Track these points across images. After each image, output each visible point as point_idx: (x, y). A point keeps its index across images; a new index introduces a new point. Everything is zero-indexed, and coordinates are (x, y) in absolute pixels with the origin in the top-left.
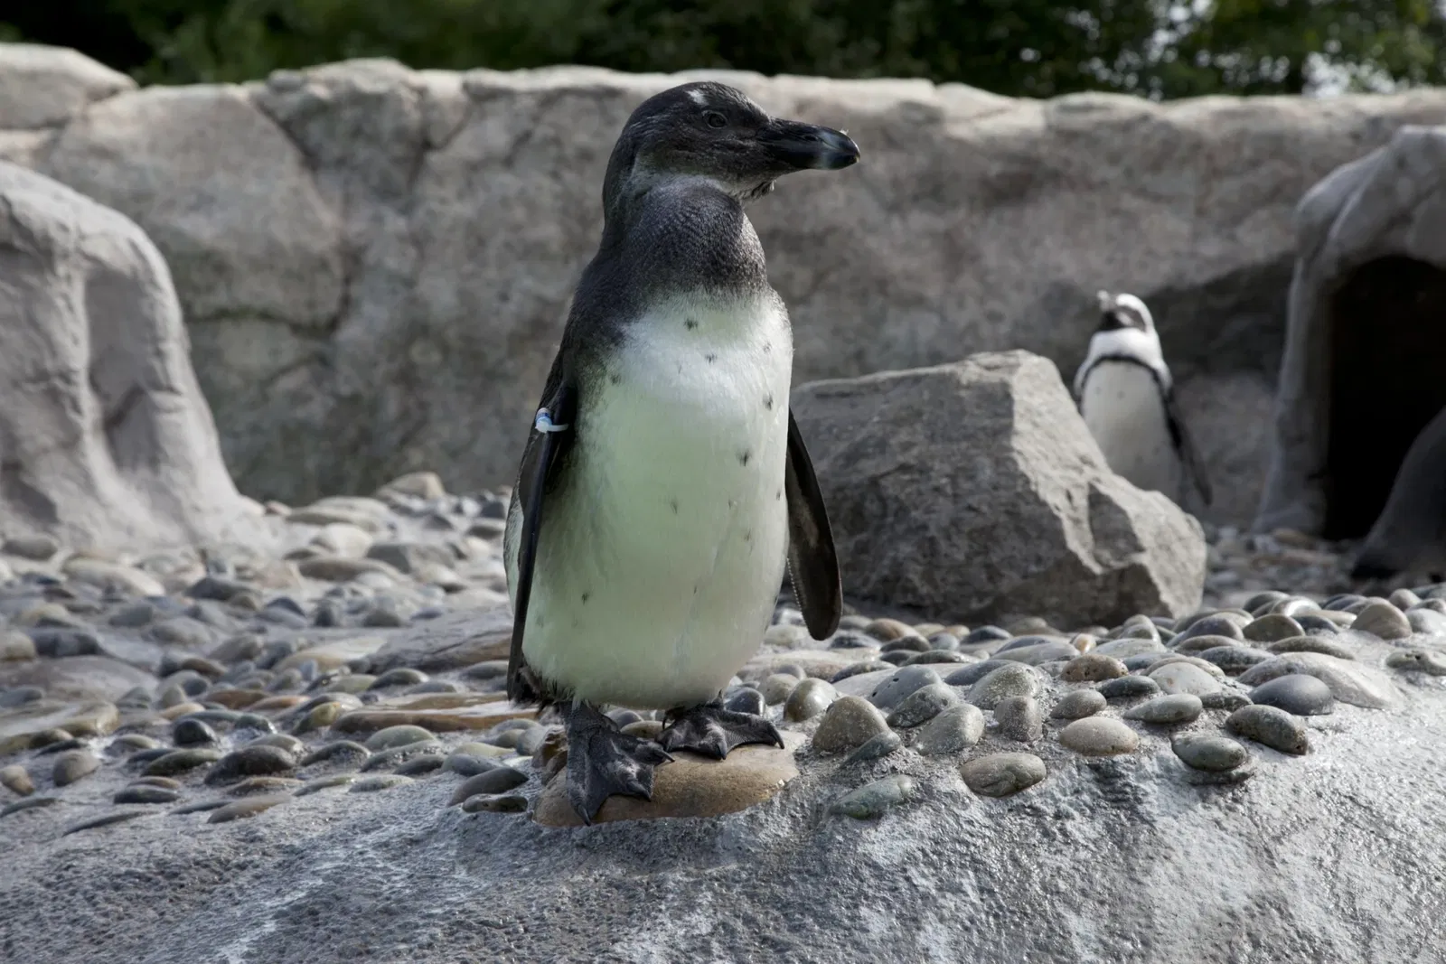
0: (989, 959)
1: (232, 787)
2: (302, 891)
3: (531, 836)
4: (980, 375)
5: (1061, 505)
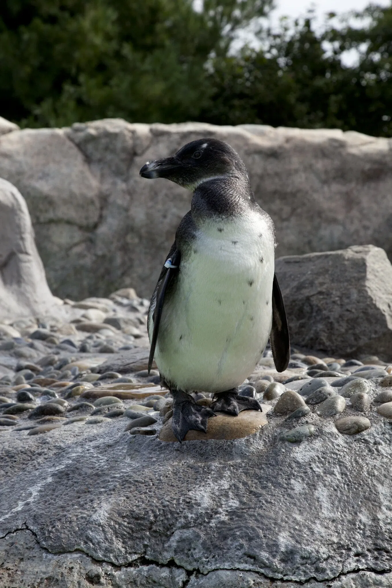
0: (344, 503)
1: (39, 420)
2: (63, 465)
3: (157, 445)
4: (353, 255)
5: (385, 310)
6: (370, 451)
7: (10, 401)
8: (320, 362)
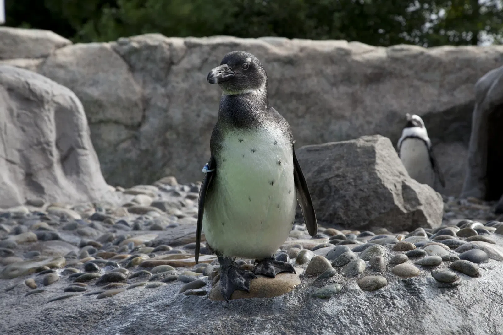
1: (105, 286)
2: (129, 323)
3: (208, 304)
4: (364, 143)
5: (392, 189)
6: (387, 304)
7: (78, 271)
8: (339, 233)
